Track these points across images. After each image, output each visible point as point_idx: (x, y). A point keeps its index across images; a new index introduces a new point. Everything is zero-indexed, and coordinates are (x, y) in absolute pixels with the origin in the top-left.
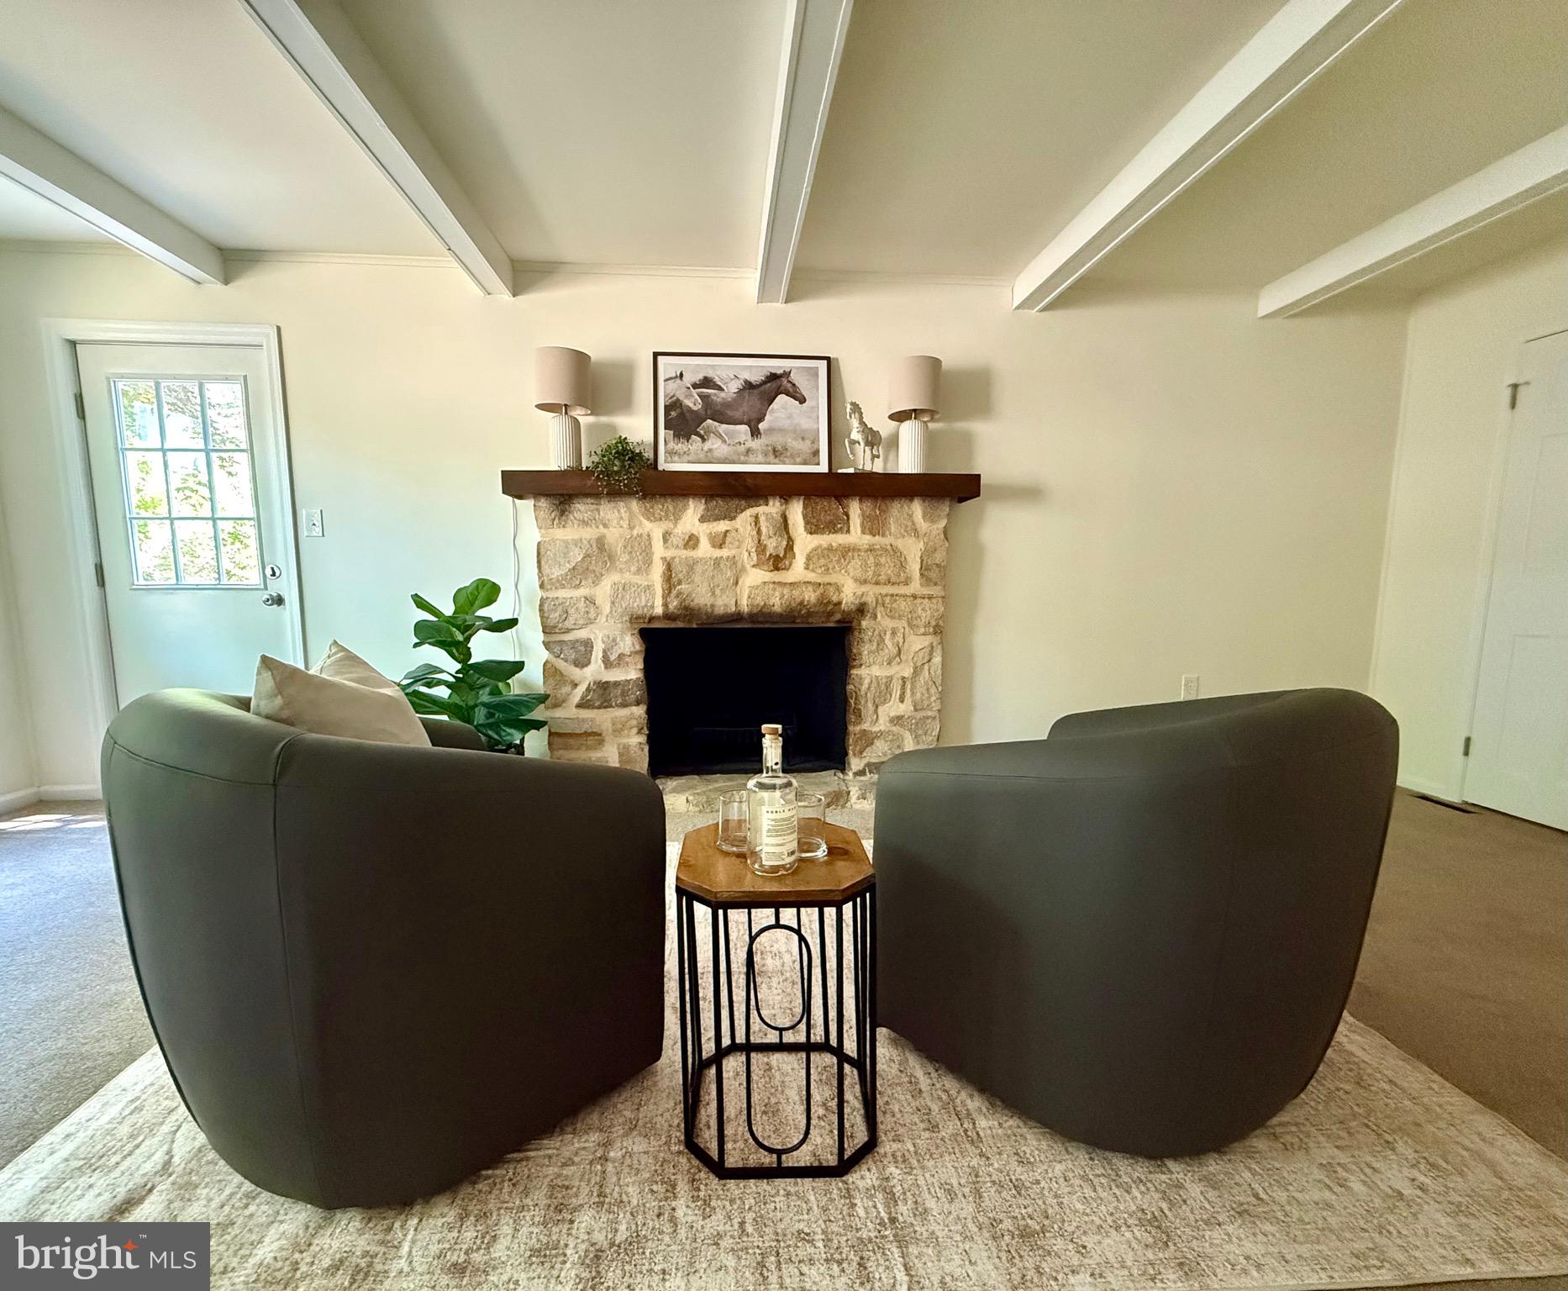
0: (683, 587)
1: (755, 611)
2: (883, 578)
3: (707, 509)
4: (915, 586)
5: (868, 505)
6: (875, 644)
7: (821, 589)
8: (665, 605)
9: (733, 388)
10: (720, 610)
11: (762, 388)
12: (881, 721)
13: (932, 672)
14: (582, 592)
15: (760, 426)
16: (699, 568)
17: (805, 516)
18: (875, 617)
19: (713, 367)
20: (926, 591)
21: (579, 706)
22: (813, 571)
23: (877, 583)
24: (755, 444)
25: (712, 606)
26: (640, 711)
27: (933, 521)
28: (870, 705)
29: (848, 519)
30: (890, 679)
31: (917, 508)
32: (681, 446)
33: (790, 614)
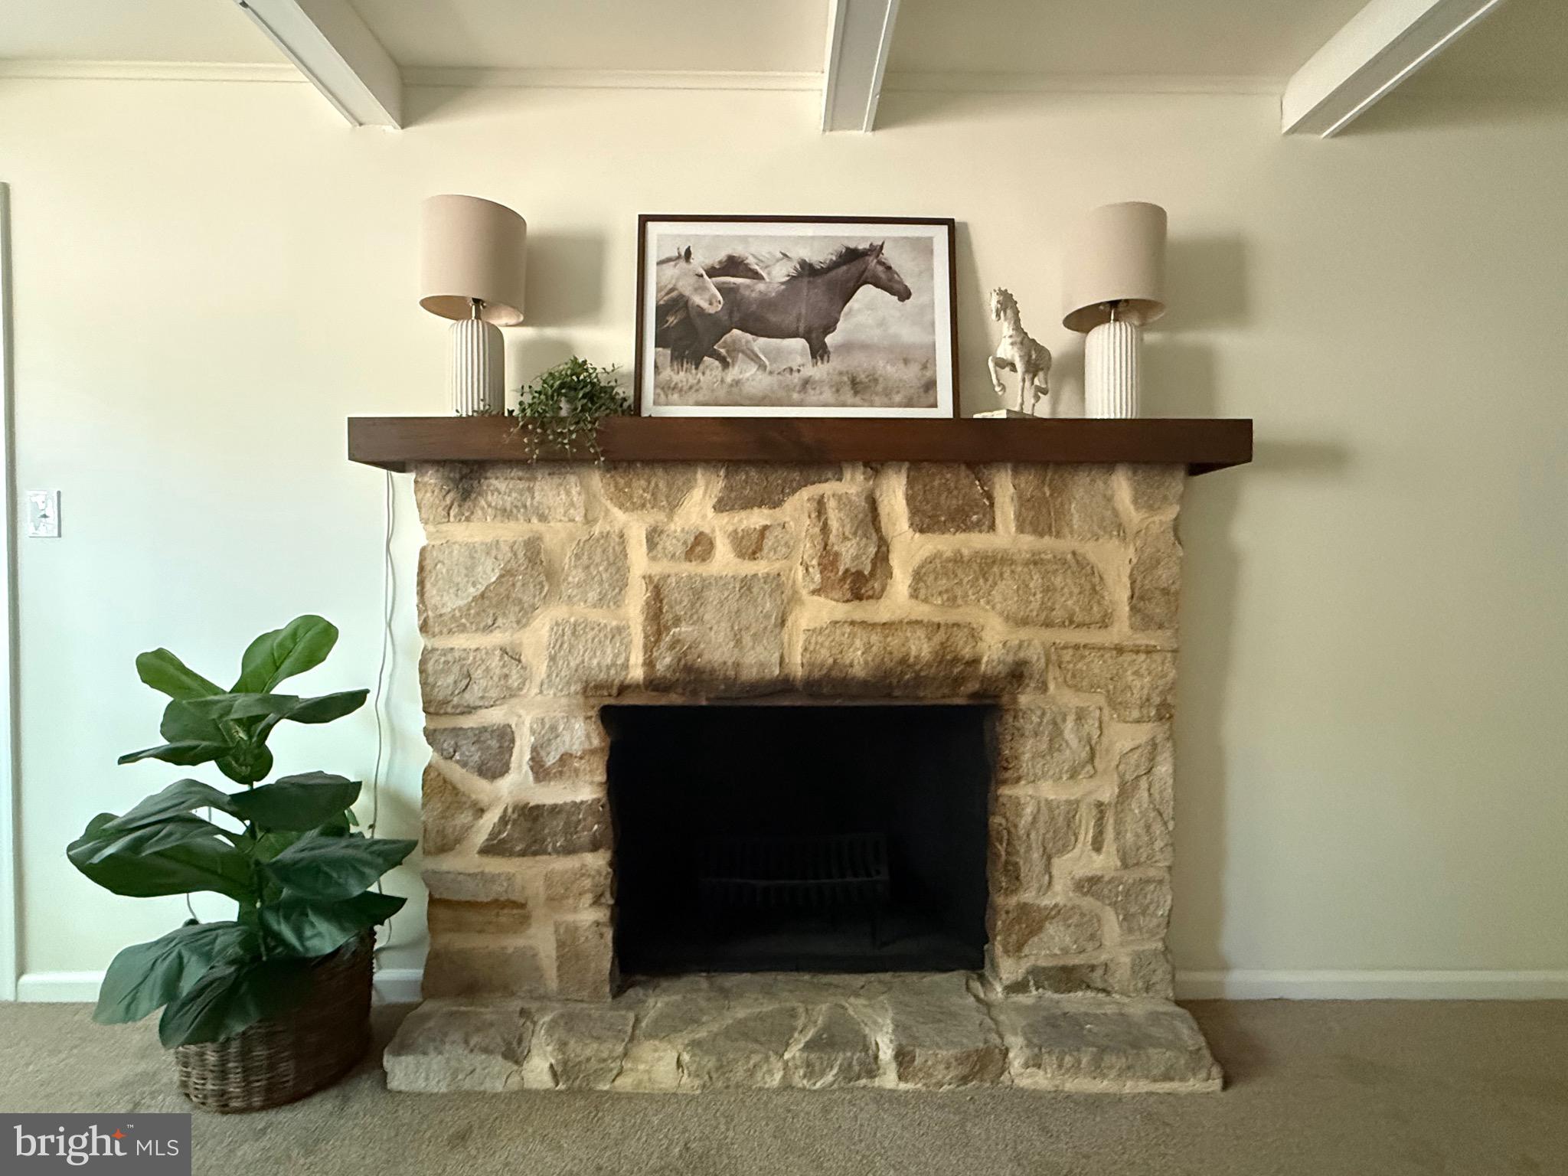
0: (684, 629)
1: (817, 674)
2: (1058, 614)
3: (729, 488)
4: (1121, 630)
5: (1029, 479)
6: (1046, 739)
7: (940, 636)
8: (649, 663)
9: (779, 274)
10: (750, 674)
11: (833, 274)
12: (1058, 887)
13: (1155, 791)
14: (498, 638)
15: (829, 340)
16: (713, 595)
17: (910, 499)
18: (1043, 687)
19: (744, 239)
20: (1143, 639)
21: (487, 850)
22: (926, 600)
23: (1048, 624)
24: (819, 371)
25: (737, 665)
26: (598, 862)
27: (1151, 508)
28: (1036, 855)
29: (992, 505)
30: (1073, 806)
31: (1122, 487)
32: (682, 377)
33: (882, 680)
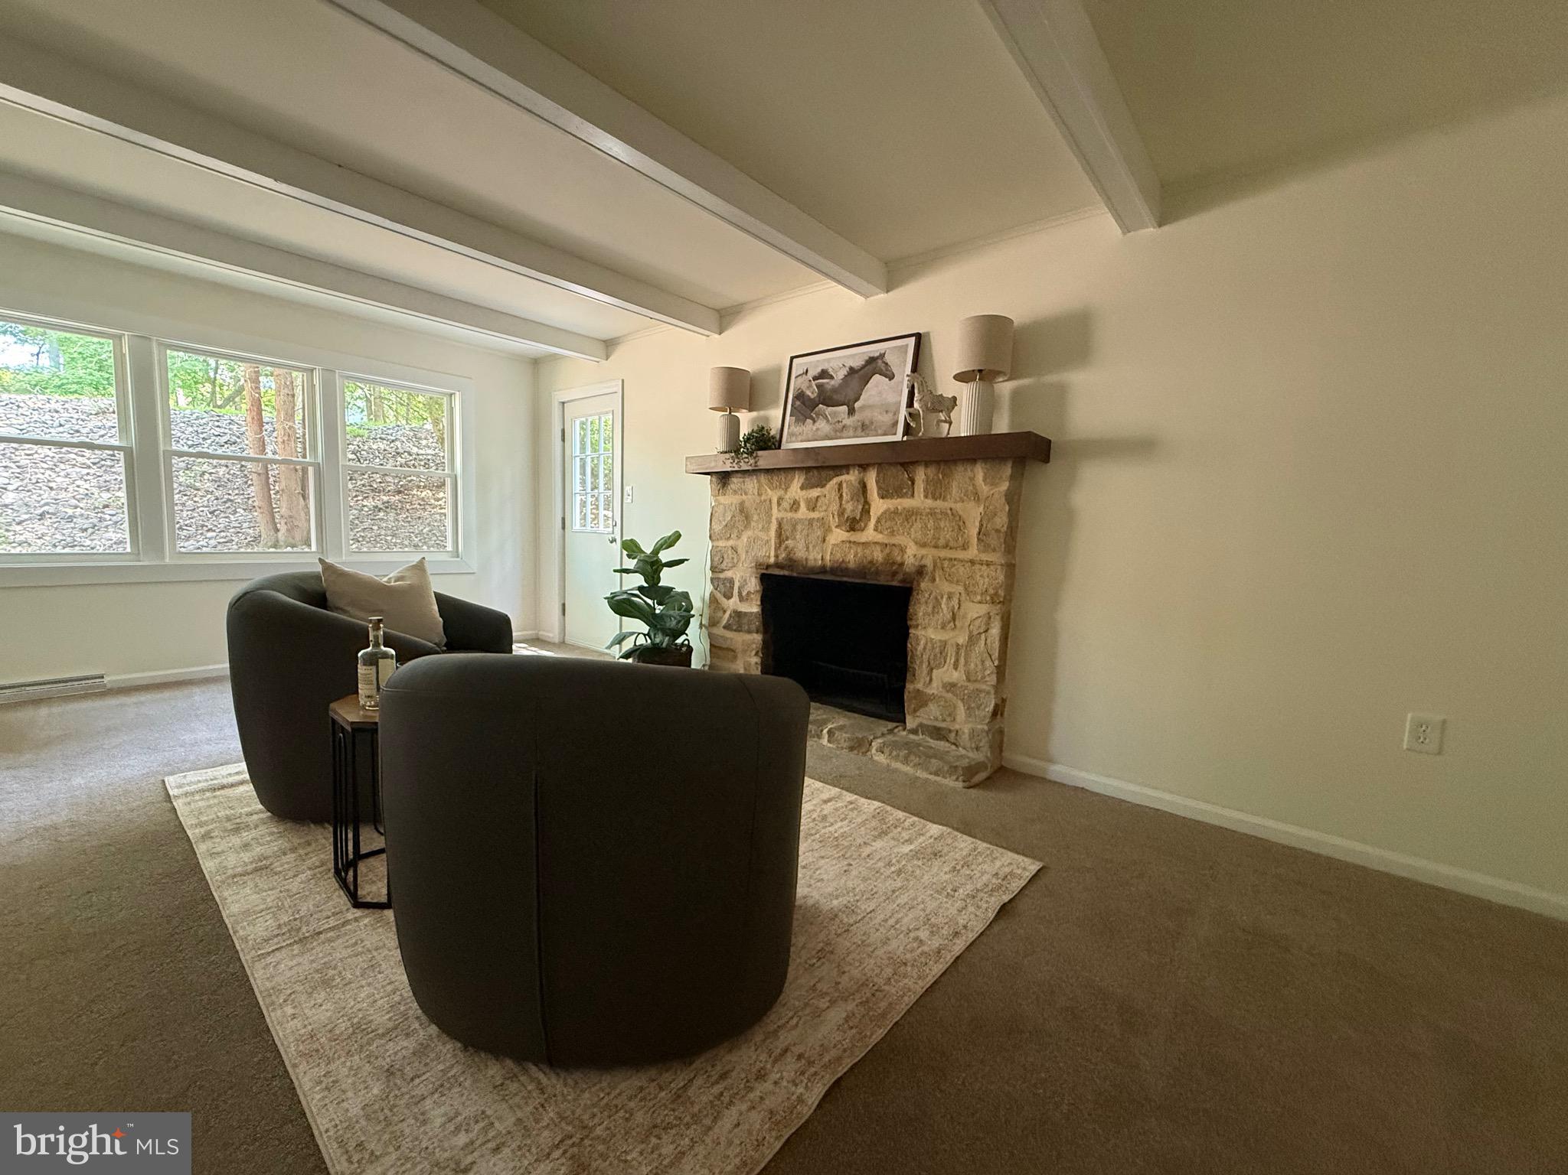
0: (789, 542)
1: (836, 565)
2: (942, 542)
3: (806, 479)
4: (973, 552)
5: (931, 471)
6: (931, 606)
7: (887, 551)
8: (777, 556)
9: (841, 375)
10: (811, 563)
11: (862, 372)
12: (934, 684)
13: (988, 641)
14: (731, 543)
15: (857, 405)
16: (799, 527)
17: (877, 482)
18: (934, 580)
19: (828, 360)
20: (985, 557)
21: (724, 627)
22: (881, 532)
23: (936, 547)
25: (806, 559)
26: (758, 638)
27: (993, 484)
28: (924, 666)
29: (913, 484)
30: (944, 644)
31: (979, 472)
32: (797, 429)
33: (862, 571)
